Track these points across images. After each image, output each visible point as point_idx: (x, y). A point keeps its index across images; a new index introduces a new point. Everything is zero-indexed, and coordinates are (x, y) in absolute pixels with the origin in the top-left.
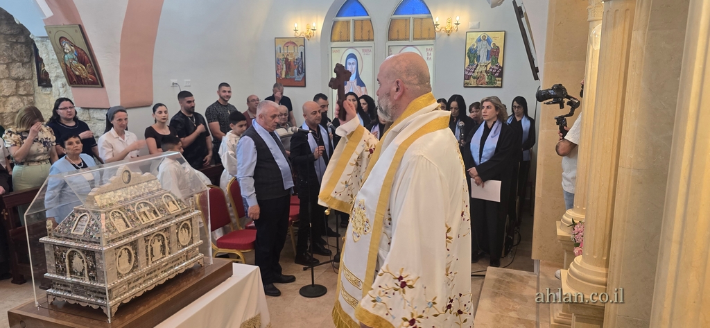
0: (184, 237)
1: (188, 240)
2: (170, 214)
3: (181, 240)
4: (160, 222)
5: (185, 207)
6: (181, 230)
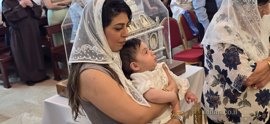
0: (153, 43)
1: (156, 46)
2: (144, 27)
3: (151, 45)
4: (138, 32)
5: (153, 23)
6: (151, 39)
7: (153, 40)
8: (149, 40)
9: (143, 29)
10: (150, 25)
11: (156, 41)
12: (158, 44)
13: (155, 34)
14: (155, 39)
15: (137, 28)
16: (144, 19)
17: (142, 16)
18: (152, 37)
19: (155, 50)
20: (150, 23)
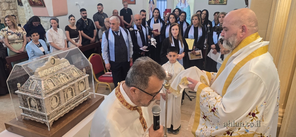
0: (82, 87)
1: (84, 88)
2: (75, 78)
3: (80, 88)
4: (70, 82)
5: (81, 73)
6: (80, 84)
7: (81, 85)
8: (78, 86)
9: (74, 79)
10: (79, 75)
11: (84, 85)
12: (85, 87)
13: (83, 81)
14: (83, 84)
15: (69, 79)
16: (74, 72)
17: (73, 69)
18: (81, 83)
19: (83, 91)
20: (79, 74)
